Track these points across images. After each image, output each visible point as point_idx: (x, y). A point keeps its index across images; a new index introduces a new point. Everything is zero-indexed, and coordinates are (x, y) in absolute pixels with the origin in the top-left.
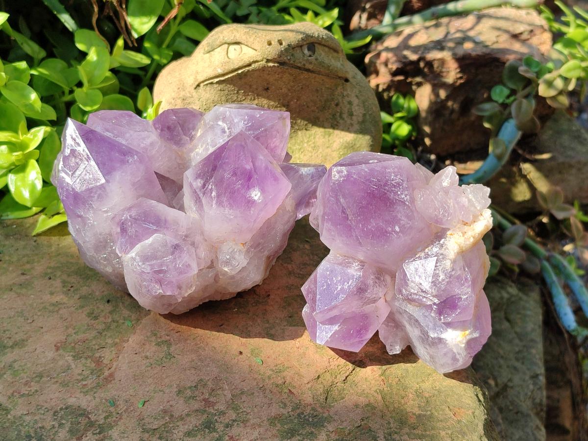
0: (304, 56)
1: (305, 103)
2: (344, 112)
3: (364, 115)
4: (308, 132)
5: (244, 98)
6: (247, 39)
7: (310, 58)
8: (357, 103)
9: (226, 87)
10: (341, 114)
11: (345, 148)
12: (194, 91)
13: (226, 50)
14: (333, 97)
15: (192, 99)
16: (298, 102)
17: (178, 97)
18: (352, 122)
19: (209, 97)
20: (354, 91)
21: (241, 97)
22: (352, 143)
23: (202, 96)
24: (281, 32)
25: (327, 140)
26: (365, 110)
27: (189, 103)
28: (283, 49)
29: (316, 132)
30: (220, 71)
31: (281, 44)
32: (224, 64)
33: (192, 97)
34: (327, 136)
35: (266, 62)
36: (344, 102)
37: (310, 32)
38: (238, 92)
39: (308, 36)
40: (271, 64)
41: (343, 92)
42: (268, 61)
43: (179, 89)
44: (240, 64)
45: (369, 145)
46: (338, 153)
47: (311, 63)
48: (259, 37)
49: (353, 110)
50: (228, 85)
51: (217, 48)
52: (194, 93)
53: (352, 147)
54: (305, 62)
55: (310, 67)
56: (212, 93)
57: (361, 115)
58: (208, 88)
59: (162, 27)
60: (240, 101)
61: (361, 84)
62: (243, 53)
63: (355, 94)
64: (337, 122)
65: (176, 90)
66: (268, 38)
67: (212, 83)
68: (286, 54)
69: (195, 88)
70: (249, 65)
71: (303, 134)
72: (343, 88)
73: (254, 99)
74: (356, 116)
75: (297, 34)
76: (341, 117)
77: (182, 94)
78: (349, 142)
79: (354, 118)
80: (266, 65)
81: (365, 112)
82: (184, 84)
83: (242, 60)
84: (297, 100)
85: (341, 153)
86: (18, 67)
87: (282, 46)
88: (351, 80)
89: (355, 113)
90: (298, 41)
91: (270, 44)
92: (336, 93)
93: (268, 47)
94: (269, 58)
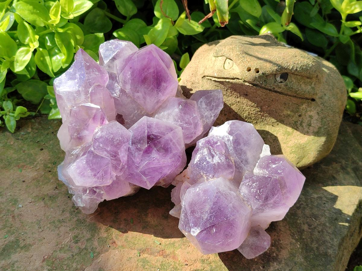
0: (275, 82)
1: (274, 110)
2: (304, 122)
3: (320, 128)
4: (273, 128)
5: (231, 95)
6: (236, 60)
7: (280, 84)
8: (316, 118)
9: (219, 85)
10: (302, 122)
11: (297, 148)
12: (201, 79)
13: (224, 60)
14: (297, 110)
15: (198, 85)
16: (269, 108)
17: (190, 81)
18: (309, 131)
19: (208, 87)
20: (317, 109)
21: (229, 94)
22: (304, 145)
23: (204, 85)
24: (262, 61)
25: (286, 138)
26: (322, 124)
27: (195, 87)
28: (257, 76)
29: (279, 129)
30: (216, 75)
31: (258, 72)
32: (219, 71)
33: (199, 83)
34: (286, 135)
35: (244, 82)
36: (306, 115)
37: (285, 65)
38: (227, 90)
39: (282, 68)
40: (247, 84)
41: (307, 107)
42: (245, 81)
43: (193, 74)
44: (228, 76)
45: (317, 150)
46: (291, 149)
47: (280, 88)
48: (243, 62)
49: (312, 122)
50: (221, 85)
51: (220, 56)
52: (201, 81)
53: (303, 148)
54: (275, 87)
55: (279, 90)
56: (210, 86)
57: (317, 127)
58: (209, 81)
59: (202, 22)
60: (228, 96)
61: (325, 104)
62: (233, 68)
63: (317, 111)
64: (297, 127)
65: (191, 74)
66: (249, 65)
67: (211, 80)
68: (259, 80)
69: (202, 78)
70: (233, 79)
71: (270, 128)
72: (308, 105)
73: (238, 98)
74: (313, 127)
75: (274, 65)
76: (301, 124)
77: (194, 79)
78: (302, 144)
79: (311, 128)
80: (243, 84)
81: (321, 126)
82: (197, 71)
83: (230, 74)
84: (268, 107)
85: (293, 150)
86: (98, 36)
87: (257, 74)
88: (317, 100)
89: (312, 125)
90: (273, 71)
91: (249, 70)
92: (301, 108)
93: (247, 72)
94: (246, 80)
